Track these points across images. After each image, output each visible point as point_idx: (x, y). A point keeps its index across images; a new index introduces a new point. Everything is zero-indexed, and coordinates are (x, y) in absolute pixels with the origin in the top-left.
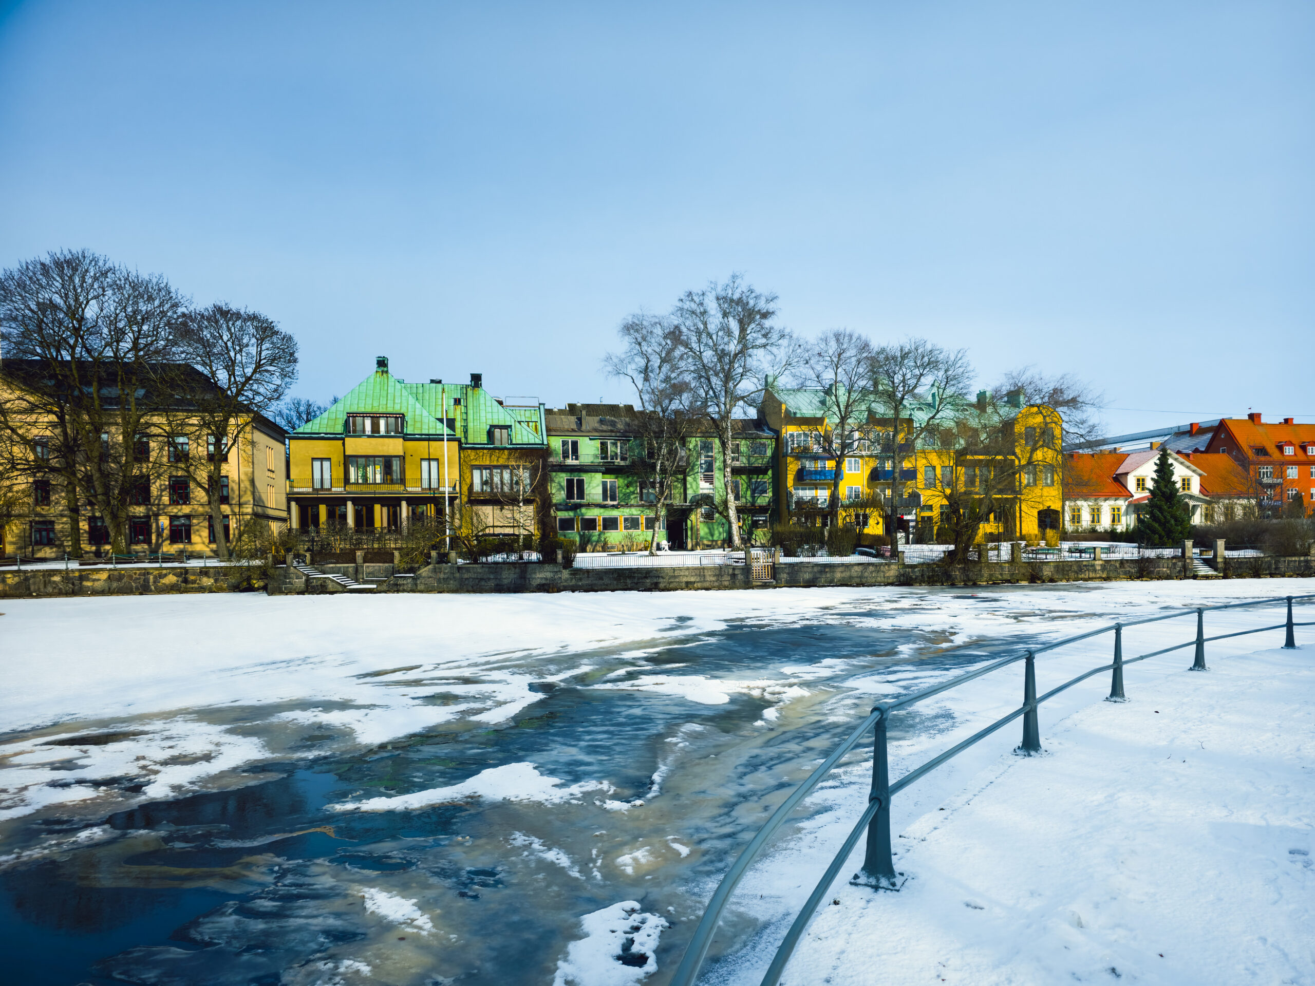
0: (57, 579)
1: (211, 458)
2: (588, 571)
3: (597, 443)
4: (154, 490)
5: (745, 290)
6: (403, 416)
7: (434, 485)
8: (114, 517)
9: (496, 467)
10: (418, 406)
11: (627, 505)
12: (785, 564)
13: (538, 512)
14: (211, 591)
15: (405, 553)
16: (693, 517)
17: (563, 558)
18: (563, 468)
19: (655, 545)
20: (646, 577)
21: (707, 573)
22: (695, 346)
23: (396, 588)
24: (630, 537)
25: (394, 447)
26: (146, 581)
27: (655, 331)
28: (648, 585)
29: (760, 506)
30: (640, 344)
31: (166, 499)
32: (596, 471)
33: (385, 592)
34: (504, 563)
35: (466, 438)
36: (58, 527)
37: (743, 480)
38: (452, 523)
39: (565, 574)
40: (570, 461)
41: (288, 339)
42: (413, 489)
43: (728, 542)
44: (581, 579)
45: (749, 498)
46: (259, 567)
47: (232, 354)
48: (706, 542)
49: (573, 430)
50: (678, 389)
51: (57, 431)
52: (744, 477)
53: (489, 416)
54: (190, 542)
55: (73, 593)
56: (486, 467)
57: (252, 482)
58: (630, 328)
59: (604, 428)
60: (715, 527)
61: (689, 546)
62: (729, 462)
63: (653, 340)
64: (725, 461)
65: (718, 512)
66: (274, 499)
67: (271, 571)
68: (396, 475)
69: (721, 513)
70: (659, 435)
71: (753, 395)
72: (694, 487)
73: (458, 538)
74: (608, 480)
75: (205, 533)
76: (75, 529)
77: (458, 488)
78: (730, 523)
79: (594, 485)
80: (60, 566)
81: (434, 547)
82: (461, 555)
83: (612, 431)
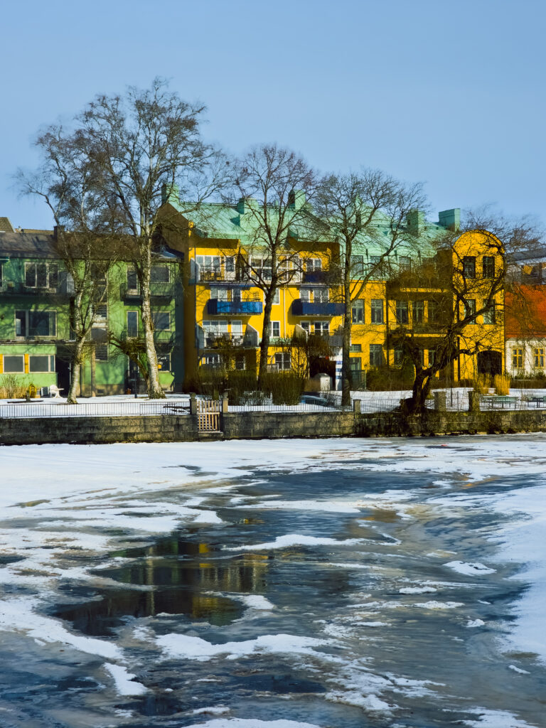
12: (234, 413)
21: (149, 423)
28: (81, 437)
58: (45, 140)
60: (111, 368)
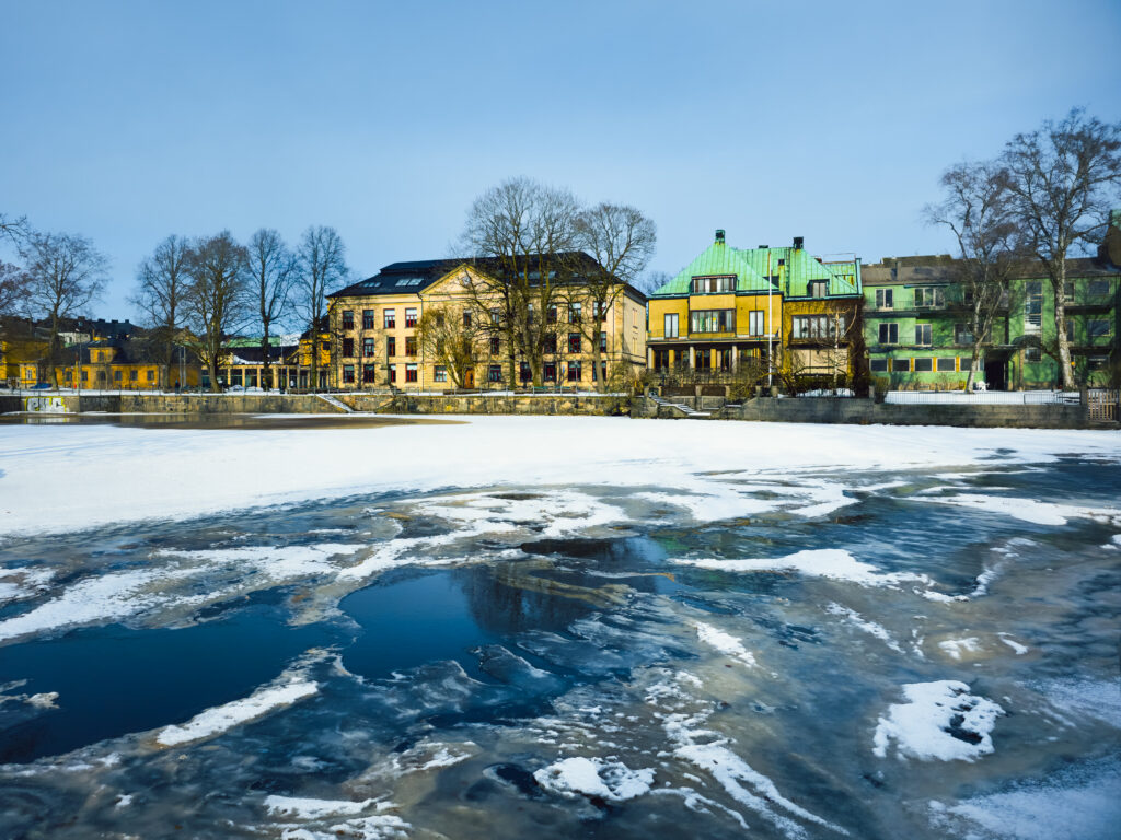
0: (501, 402)
1: (595, 318)
2: (899, 406)
3: (912, 291)
4: (559, 343)
5: (1087, 123)
6: (735, 277)
7: (760, 332)
8: (535, 361)
9: (814, 316)
10: (748, 267)
11: (942, 347)
13: (851, 353)
14: (593, 415)
15: (734, 388)
16: (1015, 358)
17: (876, 394)
18: (876, 315)
19: (971, 383)
20: (961, 414)
21: (1032, 412)
22: (1024, 187)
23: (726, 416)
24: (944, 378)
25: (728, 302)
26: (553, 405)
27: (979, 176)
28: (963, 421)
29: (1099, 347)
30: (961, 192)
31: (566, 350)
32: (910, 316)
33: (718, 419)
34: (819, 397)
35: (788, 292)
36: (503, 369)
37: (1077, 320)
38: (774, 363)
39: (877, 408)
40: (884, 309)
41: (650, 223)
42: (742, 336)
43: (1058, 383)
44: (892, 414)
45: (1084, 338)
46: (625, 397)
47: (611, 239)
48: (1029, 383)
49: (888, 280)
50: (1003, 231)
51: (504, 304)
52: (1078, 317)
53: (809, 273)
54: (580, 380)
55: (511, 412)
56: (805, 317)
57: (622, 336)
58: (949, 178)
59: (920, 276)
60: (1041, 368)
61: (1010, 386)
62: (1061, 300)
63: (976, 186)
64: (1056, 299)
65: (1046, 352)
66: (638, 350)
67: (633, 400)
68: (729, 324)
69: (1049, 353)
70: (980, 278)
71: (1094, 230)
72: (1017, 329)
73: (779, 375)
74: (922, 325)
75: (590, 374)
76: (513, 370)
77: (780, 335)
78: (1061, 363)
79: (907, 330)
80: (504, 394)
81: (759, 383)
82: (781, 390)
83: (927, 279)
